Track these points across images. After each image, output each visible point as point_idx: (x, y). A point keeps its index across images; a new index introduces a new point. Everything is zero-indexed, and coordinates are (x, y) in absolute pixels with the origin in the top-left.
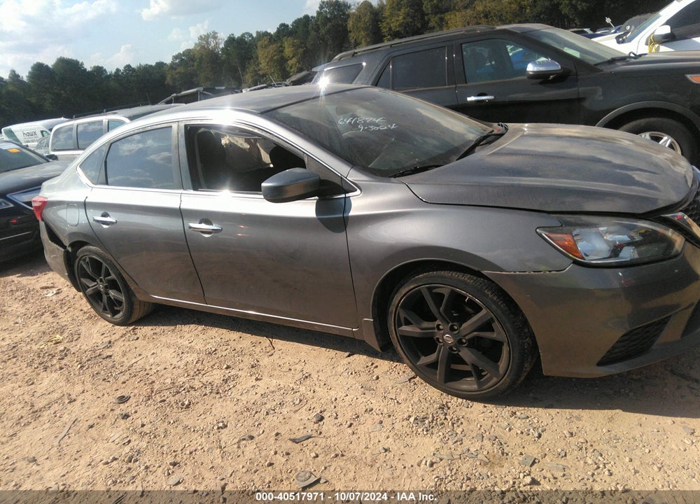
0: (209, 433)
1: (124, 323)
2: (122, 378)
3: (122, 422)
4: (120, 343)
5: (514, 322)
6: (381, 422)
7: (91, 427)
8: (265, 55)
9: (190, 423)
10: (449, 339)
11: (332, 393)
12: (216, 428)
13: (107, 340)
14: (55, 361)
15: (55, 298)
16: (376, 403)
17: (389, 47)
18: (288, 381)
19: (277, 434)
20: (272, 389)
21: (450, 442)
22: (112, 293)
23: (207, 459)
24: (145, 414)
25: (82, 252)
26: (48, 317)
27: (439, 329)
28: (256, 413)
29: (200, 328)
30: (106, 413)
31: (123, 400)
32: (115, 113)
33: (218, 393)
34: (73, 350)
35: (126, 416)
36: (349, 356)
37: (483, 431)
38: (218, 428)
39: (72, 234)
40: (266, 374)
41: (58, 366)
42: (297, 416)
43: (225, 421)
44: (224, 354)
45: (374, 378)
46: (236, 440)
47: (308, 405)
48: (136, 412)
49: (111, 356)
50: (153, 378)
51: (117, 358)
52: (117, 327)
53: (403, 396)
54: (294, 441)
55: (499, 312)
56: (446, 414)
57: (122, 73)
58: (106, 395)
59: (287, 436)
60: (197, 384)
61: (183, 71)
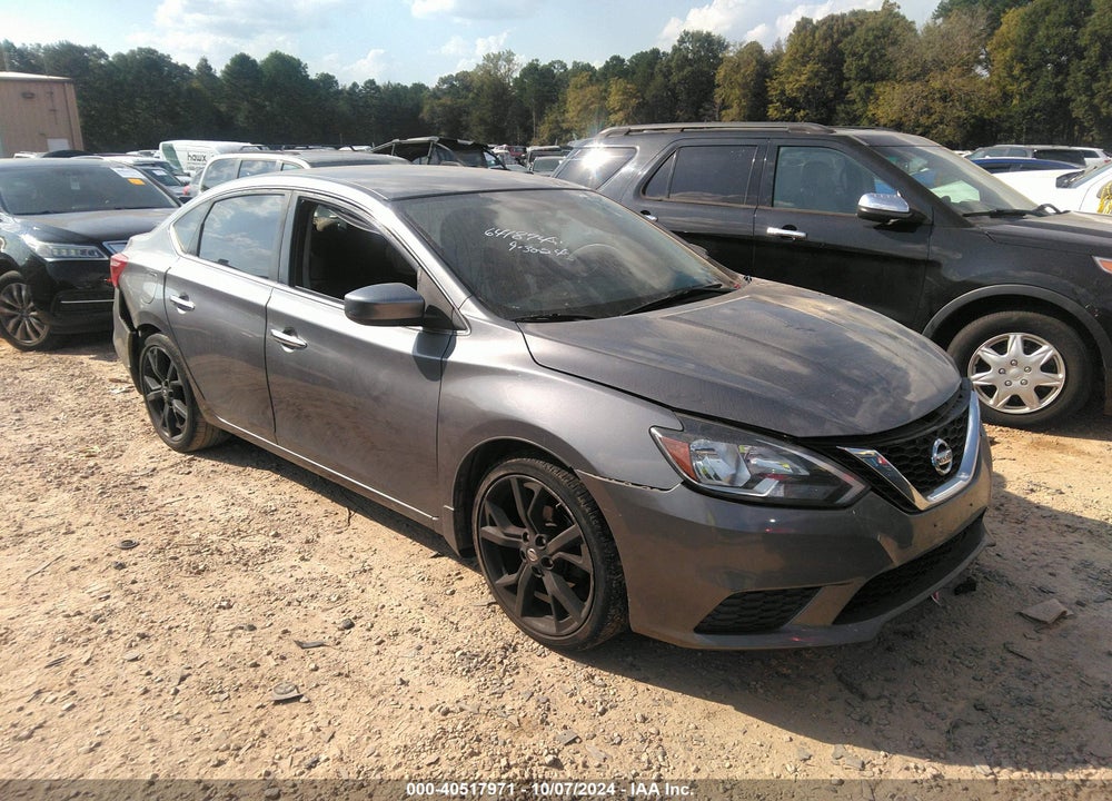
0: (204, 610)
1: (182, 448)
2: (144, 518)
3: (114, 572)
4: (166, 474)
5: (604, 548)
6: (420, 648)
7: (74, 569)
8: (577, 100)
9: (189, 592)
10: (532, 555)
11: (384, 599)
12: (216, 606)
13: (153, 466)
14: (75, 478)
15: (120, 397)
16: (430, 624)
17: (679, 131)
18: (338, 570)
19: (285, 632)
20: (314, 575)
21: (487, 692)
22: (177, 404)
23: (184, 642)
24: (144, 569)
25: (152, 340)
26: (98, 421)
27: (526, 540)
28: (276, 600)
29: (275, 477)
30: (100, 556)
31: (129, 545)
32: (295, 154)
33: (245, 565)
34: (104, 470)
35: (121, 566)
36: (435, 557)
37: (537, 688)
38: (220, 607)
39: (144, 314)
40: (318, 555)
41: (75, 486)
42: (323, 616)
43: (233, 600)
44: (282, 517)
45: (448, 592)
46: (232, 627)
47: (345, 606)
48: (135, 564)
49: (145, 488)
50: (179, 528)
51: (150, 492)
52: (173, 452)
53: (468, 622)
54: (300, 644)
55: (589, 530)
56: (505, 657)
57: (360, 91)
58: (112, 535)
59: (297, 637)
60: (227, 547)
61: (449, 103)
